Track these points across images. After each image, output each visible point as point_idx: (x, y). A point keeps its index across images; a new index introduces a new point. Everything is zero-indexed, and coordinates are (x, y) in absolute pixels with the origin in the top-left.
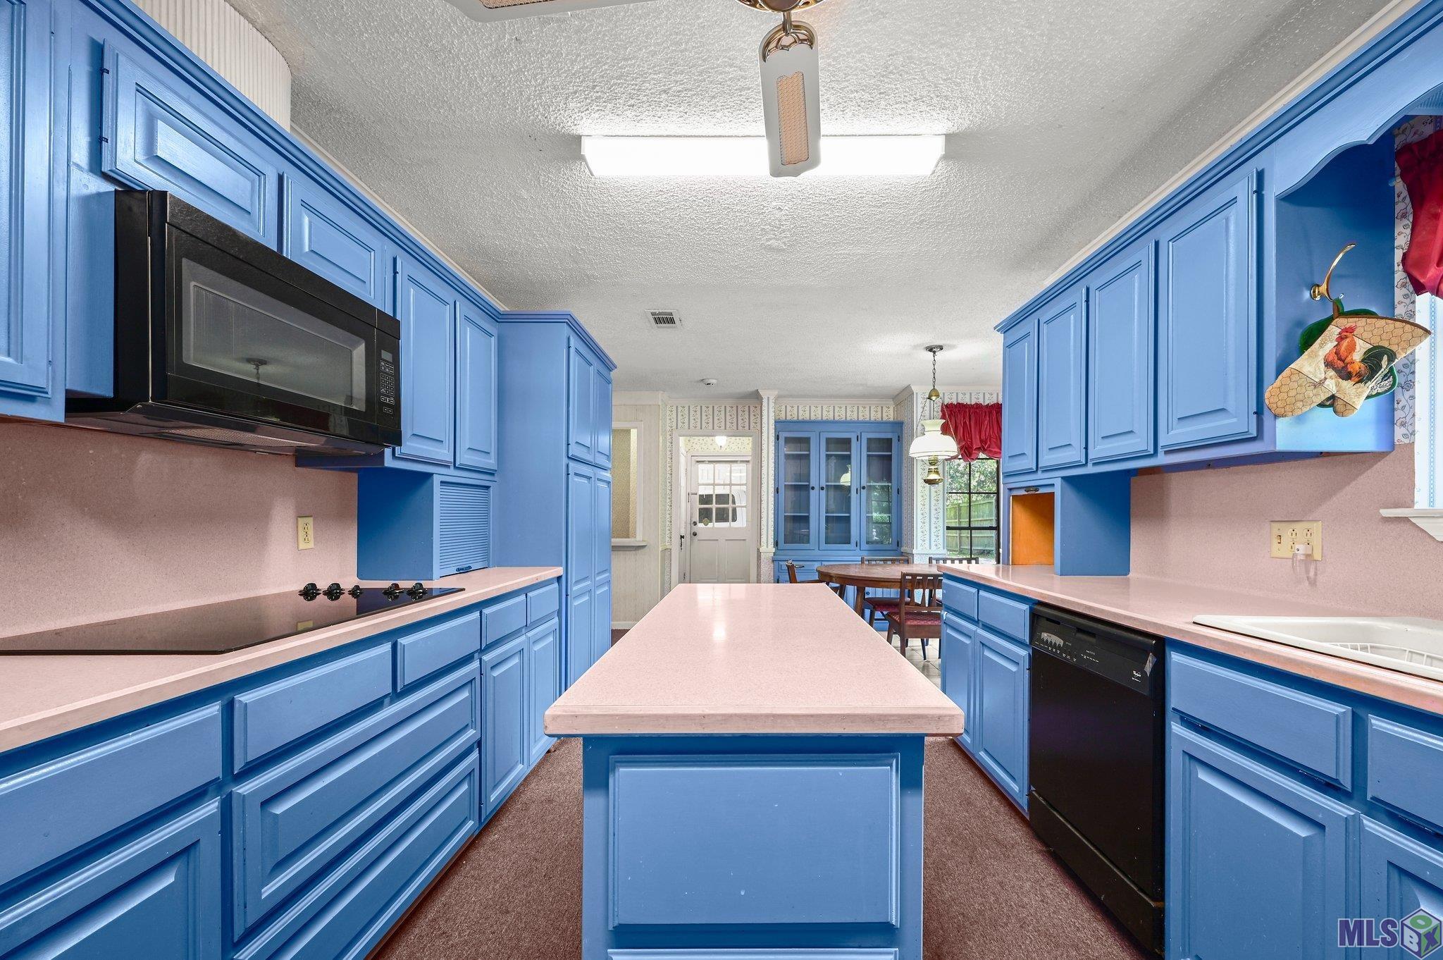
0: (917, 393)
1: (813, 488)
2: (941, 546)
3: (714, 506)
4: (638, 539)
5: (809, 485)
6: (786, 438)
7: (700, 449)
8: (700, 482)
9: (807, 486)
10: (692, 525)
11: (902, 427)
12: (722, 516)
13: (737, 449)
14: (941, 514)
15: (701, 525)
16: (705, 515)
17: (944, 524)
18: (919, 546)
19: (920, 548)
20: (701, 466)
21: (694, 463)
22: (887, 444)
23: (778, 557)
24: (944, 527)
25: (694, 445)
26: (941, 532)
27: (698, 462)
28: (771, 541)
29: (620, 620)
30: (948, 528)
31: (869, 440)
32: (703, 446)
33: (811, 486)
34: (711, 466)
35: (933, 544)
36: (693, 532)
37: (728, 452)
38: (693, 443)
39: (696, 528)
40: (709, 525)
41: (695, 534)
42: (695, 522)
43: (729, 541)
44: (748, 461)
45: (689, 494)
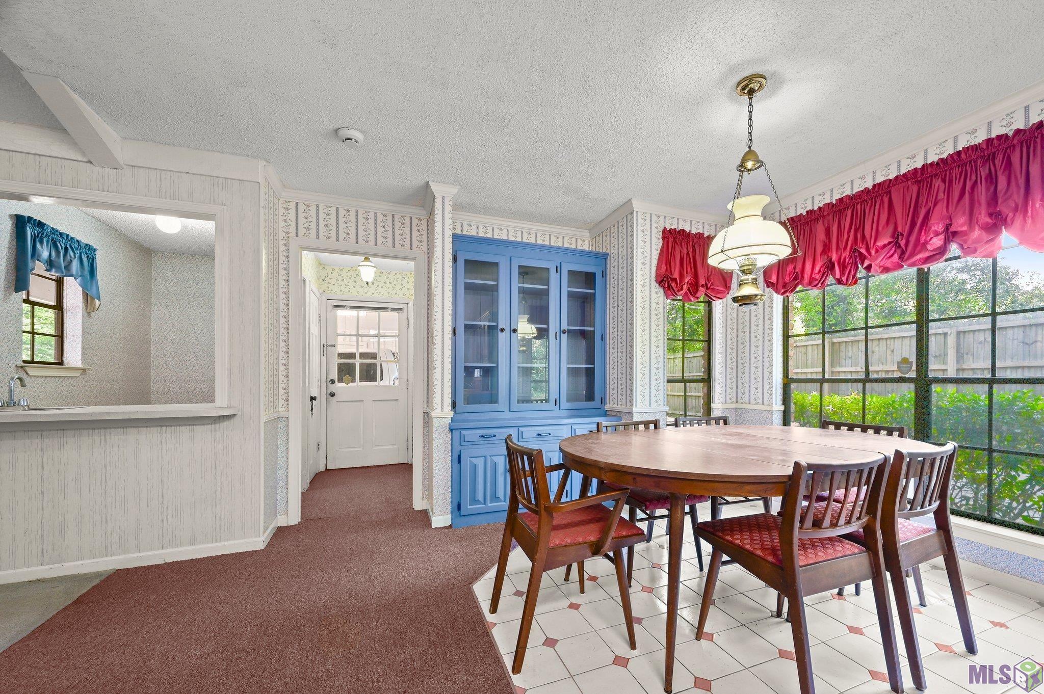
0: (637, 212)
1: (502, 330)
2: (662, 403)
3: (358, 361)
4: (219, 406)
5: (497, 326)
6: (466, 261)
7: (339, 292)
8: (339, 332)
9: (495, 327)
10: (329, 384)
11: (606, 259)
12: (370, 374)
14: (661, 364)
15: (340, 384)
16: (346, 371)
17: (664, 376)
18: (638, 403)
19: (639, 405)
20: (340, 313)
21: (330, 308)
22: (589, 279)
23: (456, 425)
24: (664, 379)
25: (331, 287)
26: (661, 385)
27: (336, 306)
28: (448, 401)
29: (181, 545)
30: (669, 381)
31: (570, 272)
32: (343, 288)
33: (500, 326)
34: (354, 313)
35: (653, 399)
36: (328, 393)
37: (376, 296)
38: (329, 283)
39: (333, 388)
40: (351, 384)
41: (332, 395)
42: (332, 380)
43: (377, 402)
44: (400, 309)
45: (324, 346)
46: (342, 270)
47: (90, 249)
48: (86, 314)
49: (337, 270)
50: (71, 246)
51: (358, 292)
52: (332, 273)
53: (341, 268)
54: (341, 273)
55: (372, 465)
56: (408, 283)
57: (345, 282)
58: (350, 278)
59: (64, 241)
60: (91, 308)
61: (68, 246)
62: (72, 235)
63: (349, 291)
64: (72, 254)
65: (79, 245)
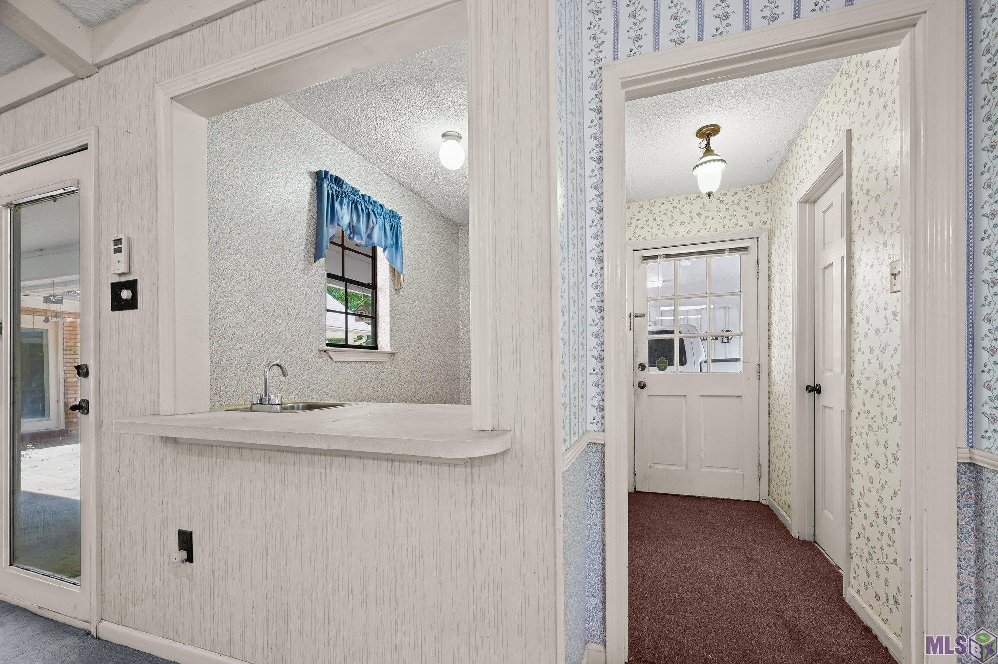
3: (676, 337)
7: (649, 237)
10: (637, 370)
13: (721, 229)
15: (654, 371)
16: (660, 351)
20: (652, 266)
21: (638, 261)
25: (639, 231)
27: (646, 258)
32: (654, 231)
34: (671, 262)
36: (637, 383)
37: (704, 235)
38: (636, 227)
39: (643, 376)
40: (669, 369)
41: (642, 386)
42: (641, 365)
43: (708, 399)
44: (745, 249)
45: (630, 317)
46: (653, 205)
47: (393, 215)
48: (394, 292)
49: (646, 205)
50: (373, 211)
51: (677, 233)
52: (640, 212)
53: (652, 202)
54: (652, 209)
55: (700, 495)
56: (757, 203)
57: (658, 221)
58: (665, 214)
59: (366, 204)
60: (398, 285)
61: (370, 211)
62: (374, 199)
63: (663, 234)
64: (374, 220)
65: (383, 211)
